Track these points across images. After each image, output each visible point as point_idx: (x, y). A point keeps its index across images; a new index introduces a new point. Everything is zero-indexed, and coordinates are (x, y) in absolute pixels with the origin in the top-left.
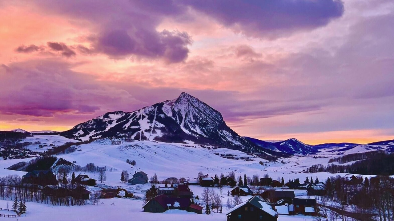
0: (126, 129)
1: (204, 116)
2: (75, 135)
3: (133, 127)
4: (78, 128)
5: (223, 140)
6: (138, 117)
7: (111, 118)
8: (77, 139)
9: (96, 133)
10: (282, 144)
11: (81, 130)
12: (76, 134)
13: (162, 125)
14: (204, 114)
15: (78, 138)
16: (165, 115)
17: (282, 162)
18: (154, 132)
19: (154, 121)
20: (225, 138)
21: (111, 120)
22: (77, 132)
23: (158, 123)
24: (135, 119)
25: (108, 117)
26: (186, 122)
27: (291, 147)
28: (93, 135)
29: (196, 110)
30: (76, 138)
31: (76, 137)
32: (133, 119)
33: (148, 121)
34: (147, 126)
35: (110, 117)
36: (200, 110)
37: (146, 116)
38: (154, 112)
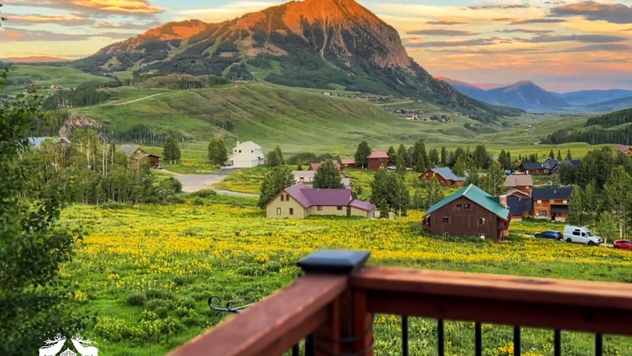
0: (209, 57)
1: (365, 36)
2: (102, 67)
3: (223, 55)
4: (108, 53)
5: (401, 83)
6: (233, 33)
7: (176, 35)
8: (108, 76)
9: (145, 65)
11: (115, 58)
12: (105, 66)
13: (282, 52)
14: (365, 31)
15: (110, 74)
16: (289, 31)
18: (267, 65)
19: (267, 45)
20: (403, 80)
21: (179, 38)
22: (106, 61)
23: (272, 46)
24: (227, 39)
25: (171, 33)
26: (331, 48)
27: (522, 97)
28: (139, 67)
29: (351, 23)
30: (105, 74)
31: (105, 71)
32: (224, 39)
33: (255, 42)
34: (252, 53)
35: (175, 32)
36: (357, 24)
37: (250, 32)
38: (266, 25)
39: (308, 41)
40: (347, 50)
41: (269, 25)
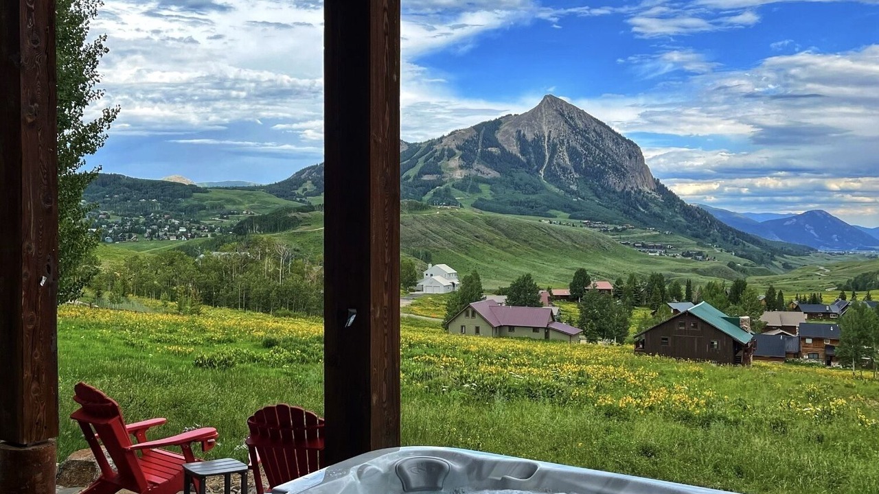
0: (410, 180)
1: (597, 152)
2: (296, 192)
3: (426, 178)
4: (303, 177)
5: (642, 210)
6: (438, 154)
8: (301, 201)
10: (788, 223)
11: (309, 182)
12: (299, 191)
13: (492, 174)
14: (597, 147)
15: (304, 199)
16: (503, 149)
17: (787, 267)
18: (475, 190)
19: (476, 165)
20: (645, 206)
22: (300, 186)
23: (482, 167)
24: (432, 159)
26: (553, 168)
27: (812, 232)
29: (579, 137)
30: (298, 199)
31: (300, 196)
32: (426, 160)
33: (462, 162)
34: (459, 175)
36: (588, 139)
37: (457, 151)
38: (477, 143)
39: (525, 161)
40: (573, 171)
41: (480, 144)
